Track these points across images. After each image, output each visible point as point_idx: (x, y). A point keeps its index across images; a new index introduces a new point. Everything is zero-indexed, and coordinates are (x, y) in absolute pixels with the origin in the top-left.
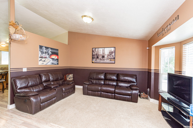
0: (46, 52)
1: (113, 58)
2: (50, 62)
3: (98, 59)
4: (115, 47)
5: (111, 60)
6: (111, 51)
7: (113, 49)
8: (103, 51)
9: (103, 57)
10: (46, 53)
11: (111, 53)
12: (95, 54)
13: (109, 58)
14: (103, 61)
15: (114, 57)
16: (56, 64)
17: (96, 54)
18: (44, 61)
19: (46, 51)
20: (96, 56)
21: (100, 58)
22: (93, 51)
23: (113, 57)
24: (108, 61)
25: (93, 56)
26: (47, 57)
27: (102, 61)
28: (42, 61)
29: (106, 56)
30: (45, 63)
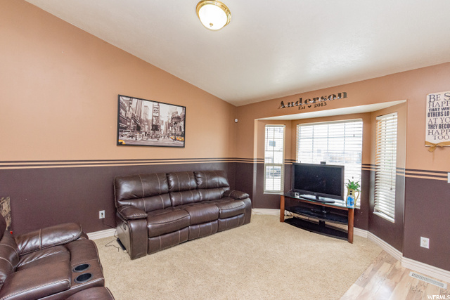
1: (180, 133)
3: (138, 134)
4: (184, 108)
5: (175, 139)
6: (176, 115)
7: (180, 111)
8: (156, 110)
9: (156, 128)
11: (176, 119)
12: (130, 116)
13: (172, 134)
14: (156, 140)
15: (183, 130)
17: (133, 117)
20: (132, 124)
21: (146, 130)
22: (120, 105)
23: (181, 130)
24: (169, 141)
25: (119, 121)
27: (151, 141)
29: (163, 127)
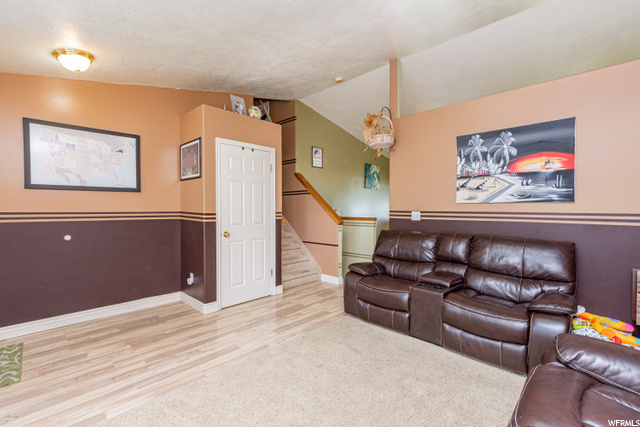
0: (484, 155)
2: (511, 190)
10: (485, 158)
16: (555, 197)
18: (478, 188)
19: (485, 149)
26: (492, 171)
28: (470, 189)
30: (481, 196)
